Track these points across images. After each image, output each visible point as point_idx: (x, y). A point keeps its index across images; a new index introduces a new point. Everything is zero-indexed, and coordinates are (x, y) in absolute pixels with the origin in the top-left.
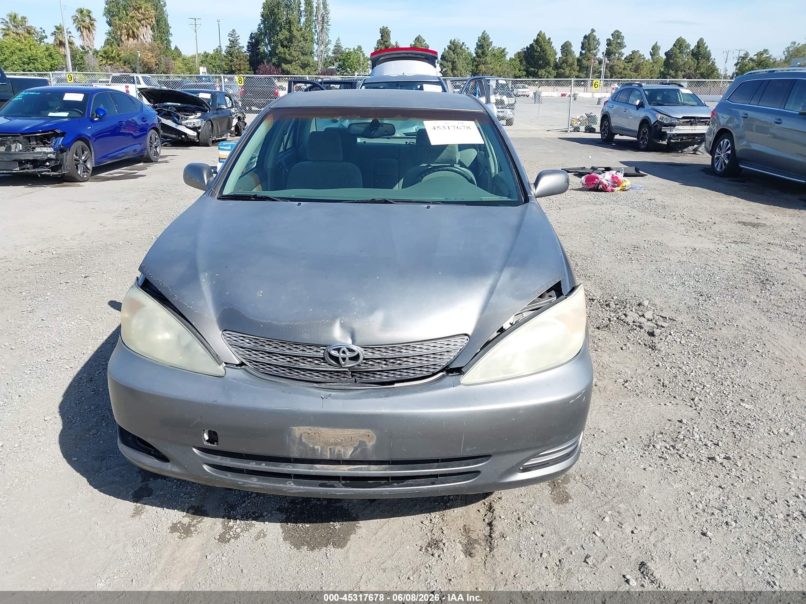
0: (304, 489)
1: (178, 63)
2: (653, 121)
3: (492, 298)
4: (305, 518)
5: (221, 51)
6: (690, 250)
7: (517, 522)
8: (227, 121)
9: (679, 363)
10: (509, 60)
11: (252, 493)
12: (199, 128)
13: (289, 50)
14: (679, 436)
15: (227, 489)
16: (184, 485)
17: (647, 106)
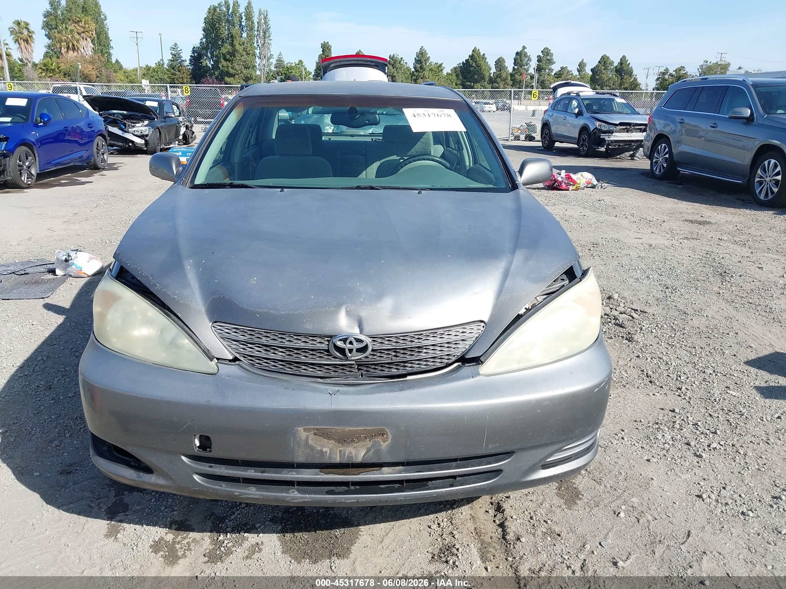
0: (310, 498)
1: (120, 75)
2: (592, 128)
3: (507, 282)
4: (302, 528)
5: (163, 65)
6: (647, 246)
7: (529, 521)
8: (174, 129)
9: (659, 353)
10: (446, 74)
11: (241, 503)
12: (147, 136)
13: (232, 64)
14: (675, 426)
15: (212, 500)
16: (164, 497)
17: (586, 114)
